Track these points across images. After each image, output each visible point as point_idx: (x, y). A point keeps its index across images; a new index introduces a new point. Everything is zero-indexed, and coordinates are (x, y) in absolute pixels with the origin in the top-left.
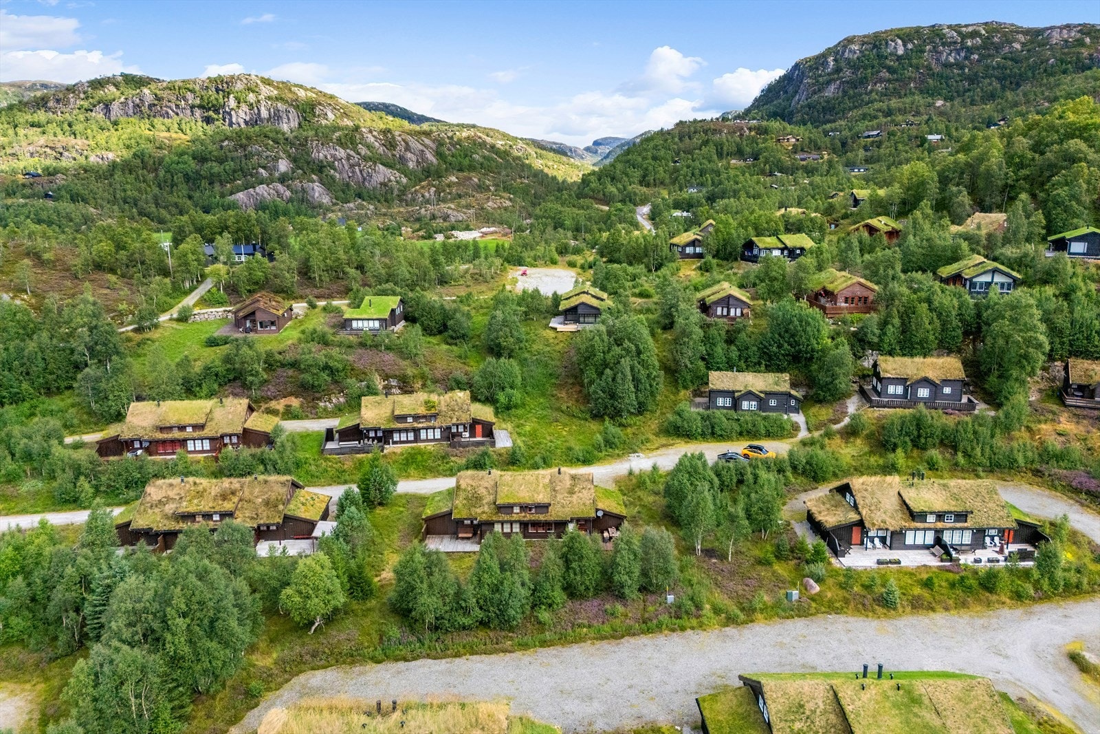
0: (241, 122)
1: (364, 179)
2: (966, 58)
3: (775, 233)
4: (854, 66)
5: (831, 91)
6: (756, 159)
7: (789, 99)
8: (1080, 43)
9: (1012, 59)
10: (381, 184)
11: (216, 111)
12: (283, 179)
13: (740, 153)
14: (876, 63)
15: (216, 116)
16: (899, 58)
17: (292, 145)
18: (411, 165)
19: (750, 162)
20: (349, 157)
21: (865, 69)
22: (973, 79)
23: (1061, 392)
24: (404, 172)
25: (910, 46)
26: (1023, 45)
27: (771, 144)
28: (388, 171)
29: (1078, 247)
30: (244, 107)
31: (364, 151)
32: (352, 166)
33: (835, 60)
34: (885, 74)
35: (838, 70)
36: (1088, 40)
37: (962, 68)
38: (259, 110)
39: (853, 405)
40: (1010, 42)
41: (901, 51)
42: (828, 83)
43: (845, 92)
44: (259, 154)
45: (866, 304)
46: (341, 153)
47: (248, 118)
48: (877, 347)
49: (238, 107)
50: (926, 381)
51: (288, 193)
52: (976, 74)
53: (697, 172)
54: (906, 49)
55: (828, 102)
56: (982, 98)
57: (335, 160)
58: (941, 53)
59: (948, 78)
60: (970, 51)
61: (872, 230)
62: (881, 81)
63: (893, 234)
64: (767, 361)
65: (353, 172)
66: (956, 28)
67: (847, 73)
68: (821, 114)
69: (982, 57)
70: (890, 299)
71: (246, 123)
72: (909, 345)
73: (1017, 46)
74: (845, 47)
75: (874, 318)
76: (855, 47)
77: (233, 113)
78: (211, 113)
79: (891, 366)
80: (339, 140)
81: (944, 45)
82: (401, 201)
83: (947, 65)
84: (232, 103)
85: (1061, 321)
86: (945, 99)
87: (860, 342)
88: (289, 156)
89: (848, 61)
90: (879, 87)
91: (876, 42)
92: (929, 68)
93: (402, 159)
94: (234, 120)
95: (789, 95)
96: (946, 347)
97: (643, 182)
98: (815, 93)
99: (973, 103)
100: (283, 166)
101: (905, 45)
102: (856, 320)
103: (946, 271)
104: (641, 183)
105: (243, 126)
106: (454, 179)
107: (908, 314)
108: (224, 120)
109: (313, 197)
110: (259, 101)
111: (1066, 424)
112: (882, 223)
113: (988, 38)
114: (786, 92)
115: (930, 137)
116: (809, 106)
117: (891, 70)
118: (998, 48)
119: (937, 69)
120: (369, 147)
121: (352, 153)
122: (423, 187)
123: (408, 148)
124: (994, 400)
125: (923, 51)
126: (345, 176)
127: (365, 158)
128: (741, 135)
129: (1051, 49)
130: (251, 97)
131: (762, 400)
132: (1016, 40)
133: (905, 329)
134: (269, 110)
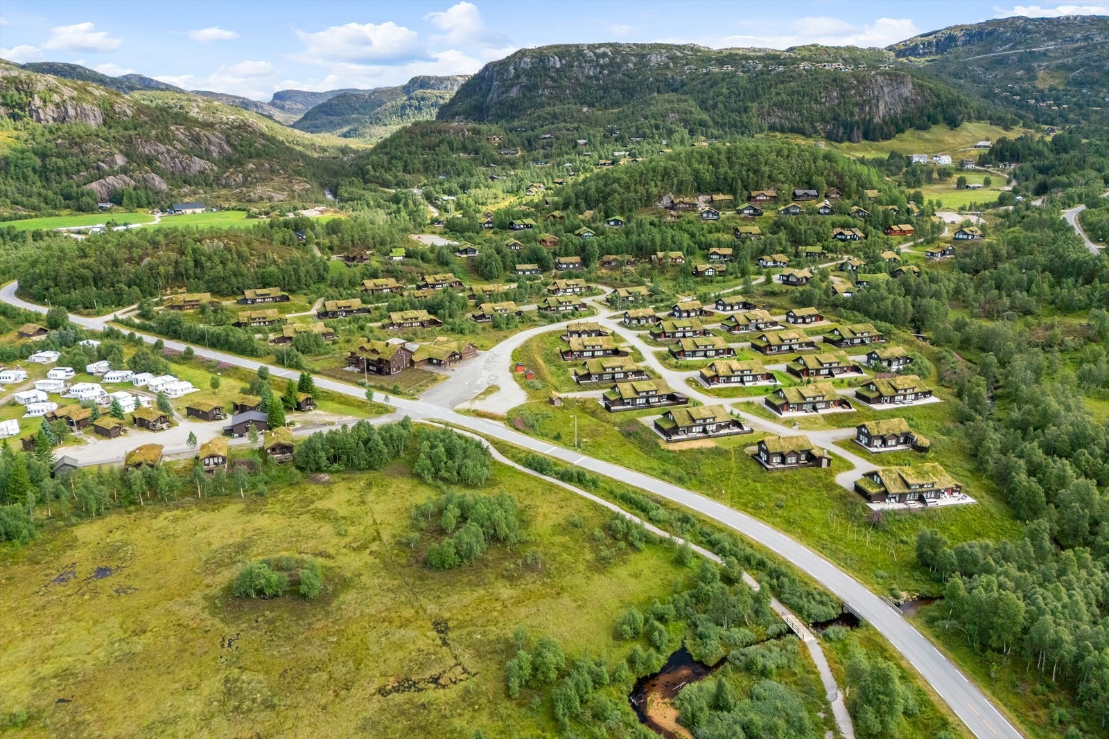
0: (50, 118)
1: (184, 168)
2: (600, 73)
3: (519, 218)
4: (528, 74)
5: (514, 93)
6: (477, 153)
7: (485, 96)
8: (667, 67)
9: (629, 76)
10: (199, 172)
11: (22, 109)
12: (124, 171)
13: (464, 149)
14: (542, 73)
15: (22, 114)
16: (558, 70)
17: (121, 142)
18: (215, 155)
19: (472, 155)
20: (168, 151)
21: (536, 77)
22: (605, 89)
23: (603, 264)
24: (213, 162)
25: (564, 62)
26: (635, 65)
27: (484, 143)
28: (202, 162)
29: (612, 223)
30: (51, 106)
31: (179, 146)
32: (173, 158)
33: (515, 69)
34: (549, 82)
35: (517, 77)
36: (671, 64)
37: (598, 80)
38: (66, 109)
39: (554, 271)
40: (626, 62)
41: (558, 65)
42: (512, 86)
43: (524, 95)
44: (95, 151)
45: (555, 244)
46: (162, 148)
47: (55, 116)
48: (559, 256)
49: (46, 106)
50: (571, 263)
51: (133, 183)
52: (607, 85)
53: (441, 164)
54: (562, 64)
55: (513, 101)
56: (611, 104)
57: (158, 153)
58: (584, 68)
59: (590, 87)
60: (602, 67)
61: (554, 217)
62: (547, 87)
63: (561, 218)
64: (530, 261)
65: (175, 163)
66: (592, 47)
67: (524, 79)
68: (508, 111)
69: (611, 73)
70: (561, 241)
71: (54, 119)
72: (567, 255)
73: (631, 65)
74: (520, 59)
75: (557, 247)
76: (527, 60)
77: (40, 111)
78: (16, 110)
79: (563, 260)
80: (157, 137)
81: (585, 62)
82: (218, 185)
83: (588, 77)
84: (37, 102)
85: (604, 245)
86: (589, 107)
87: (555, 254)
88: (121, 151)
89: (524, 70)
90: (547, 92)
91: (540, 56)
92: (577, 79)
93: (208, 151)
94: (42, 117)
95: (483, 91)
96: (576, 254)
97: (405, 170)
98: (503, 93)
99: (606, 108)
100: (120, 160)
101: (560, 61)
102: (553, 248)
103: (577, 232)
104: (405, 171)
105: (51, 122)
106: (251, 166)
107: (566, 246)
108: (31, 116)
109: (154, 185)
110: (64, 101)
111: (604, 271)
112: (557, 213)
113: (613, 59)
114: (481, 89)
115: (579, 141)
116: (500, 103)
117: (552, 79)
118: (619, 66)
119: (583, 80)
120: (181, 142)
121: (170, 148)
122: (231, 173)
123: (210, 142)
124: (587, 267)
125: (572, 67)
126: (169, 166)
127: (181, 152)
128: (463, 135)
129: (650, 70)
130: (56, 98)
131: (530, 271)
132: (630, 61)
133: (566, 250)
134: (76, 109)
